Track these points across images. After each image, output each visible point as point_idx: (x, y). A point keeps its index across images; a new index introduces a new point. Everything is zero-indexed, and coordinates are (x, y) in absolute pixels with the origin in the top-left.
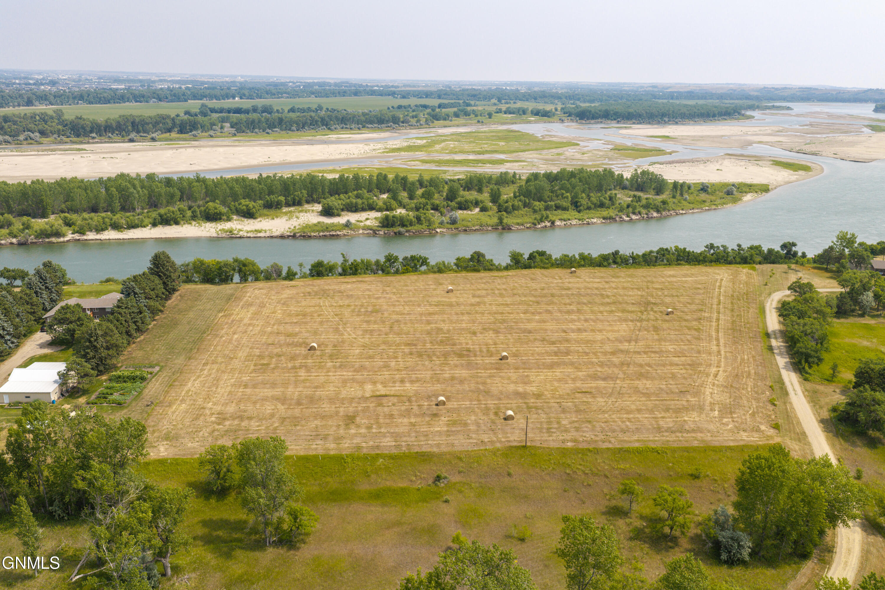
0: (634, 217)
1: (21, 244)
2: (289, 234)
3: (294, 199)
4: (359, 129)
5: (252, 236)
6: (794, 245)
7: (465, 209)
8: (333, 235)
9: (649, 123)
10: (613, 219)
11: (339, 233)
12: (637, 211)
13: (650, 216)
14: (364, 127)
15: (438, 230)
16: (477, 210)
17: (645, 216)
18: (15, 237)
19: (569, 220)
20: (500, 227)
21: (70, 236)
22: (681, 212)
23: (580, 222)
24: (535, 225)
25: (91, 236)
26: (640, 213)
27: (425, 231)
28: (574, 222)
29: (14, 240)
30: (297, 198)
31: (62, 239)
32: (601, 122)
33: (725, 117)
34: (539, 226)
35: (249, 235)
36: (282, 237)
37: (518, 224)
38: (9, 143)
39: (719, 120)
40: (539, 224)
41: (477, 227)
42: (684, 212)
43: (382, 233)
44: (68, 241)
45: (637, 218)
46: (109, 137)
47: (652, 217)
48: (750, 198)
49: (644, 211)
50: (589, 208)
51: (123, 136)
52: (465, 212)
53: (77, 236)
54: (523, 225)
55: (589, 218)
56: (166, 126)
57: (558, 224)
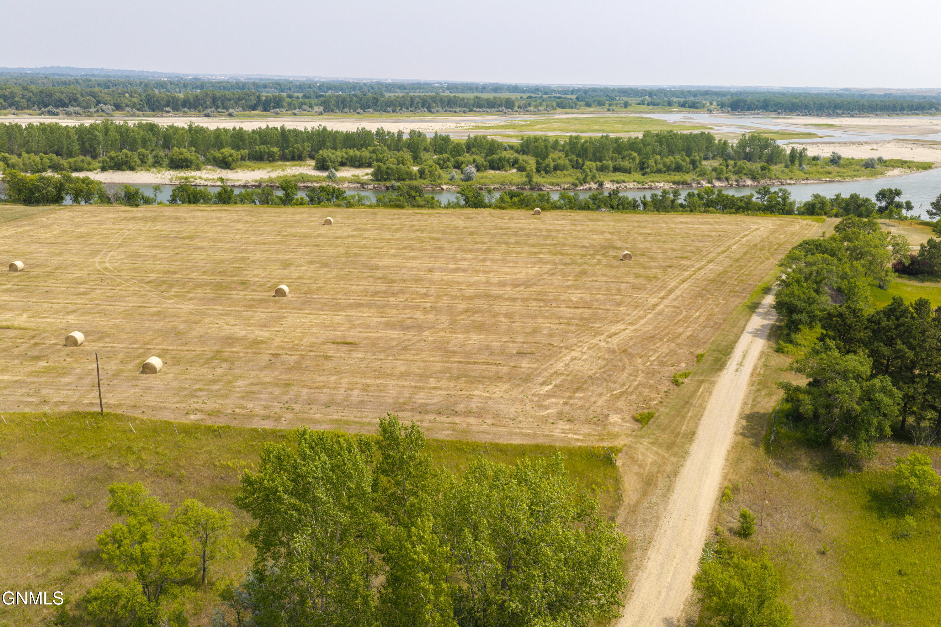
0: (718, 184)
2: (254, 183)
3: (293, 152)
4: (464, 112)
5: (209, 184)
6: (898, 193)
7: (499, 169)
9: (818, 115)
10: (687, 184)
12: (723, 177)
13: (741, 184)
14: (471, 111)
15: (445, 187)
16: (514, 170)
17: (734, 183)
19: (624, 182)
20: (527, 187)
22: (788, 181)
23: (640, 186)
24: (576, 186)
26: (727, 179)
27: (427, 187)
28: (630, 185)
30: (296, 151)
32: (758, 114)
33: (918, 112)
34: (582, 188)
35: (206, 183)
36: (246, 187)
37: (552, 184)
38: (79, 114)
39: (908, 114)
40: (582, 185)
41: (497, 186)
42: (793, 182)
43: (371, 187)
45: (723, 185)
46: (184, 112)
47: (744, 186)
48: (898, 173)
49: (733, 177)
50: (659, 171)
51: (199, 112)
52: (497, 172)
54: (558, 185)
55: (653, 182)
56: (249, 103)
57: (608, 186)
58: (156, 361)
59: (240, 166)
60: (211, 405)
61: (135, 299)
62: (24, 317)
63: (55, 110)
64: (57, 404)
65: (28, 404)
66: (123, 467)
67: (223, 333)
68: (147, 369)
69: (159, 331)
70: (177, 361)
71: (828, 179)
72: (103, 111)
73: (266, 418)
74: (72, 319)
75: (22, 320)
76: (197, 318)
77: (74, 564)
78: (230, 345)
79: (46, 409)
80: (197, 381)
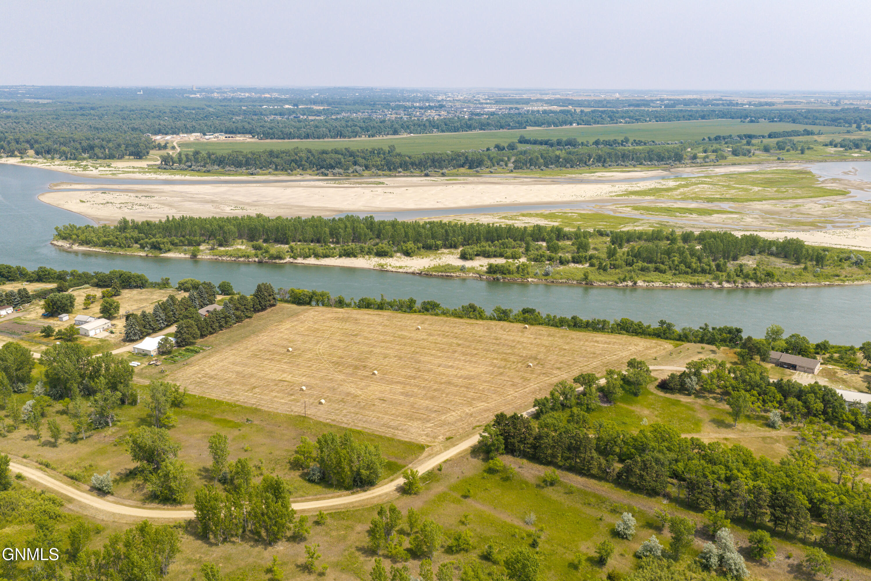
0: (726, 285)
1: (260, 262)
2: (419, 271)
8: (448, 276)
11: (452, 274)
13: (747, 286)
14: (640, 164)
15: (531, 280)
16: (588, 265)
17: (741, 285)
18: (257, 257)
19: (653, 282)
20: (584, 282)
21: (288, 260)
22: (789, 284)
23: (664, 285)
24: (617, 283)
25: (300, 260)
26: (735, 282)
27: (518, 279)
28: (657, 284)
29: (257, 260)
31: (282, 261)
34: (621, 285)
35: (392, 270)
36: (413, 273)
40: (621, 283)
41: (564, 281)
42: (793, 285)
43: (484, 277)
44: (286, 263)
45: (731, 286)
47: (749, 288)
53: (291, 260)
54: (605, 282)
55: (675, 282)
56: (459, 163)
57: (641, 284)
58: (323, 401)
59: (416, 255)
60: (334, 418)
61: (325, 371)
62: (290, 377)
63: (326, 172)
64: (295, 412)
65: (288, 411)
66: (307, 432)
67: (348, 391)
68: (320, 403)
69: (328, 387)
70: (330, 401)
71: (827, 283)
72: (357, 172)
73: (346, 423)
74: (304, 379)
75: (289, 378)
76: (342, 383)
77: (294, 453)
78: (348, 396)
79: (292, 413)
80: (333, 409)
